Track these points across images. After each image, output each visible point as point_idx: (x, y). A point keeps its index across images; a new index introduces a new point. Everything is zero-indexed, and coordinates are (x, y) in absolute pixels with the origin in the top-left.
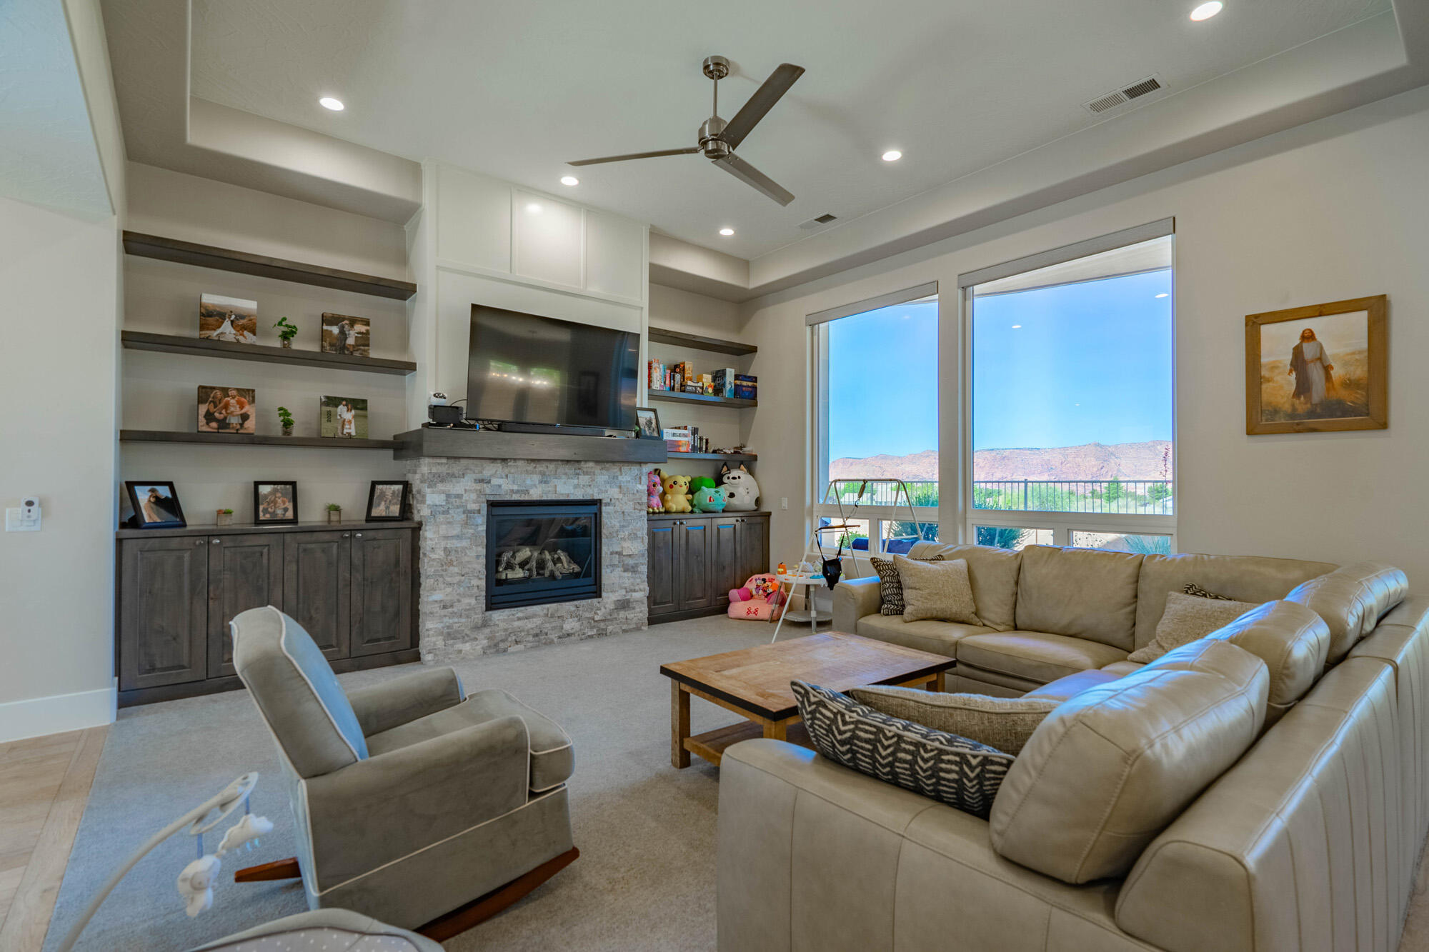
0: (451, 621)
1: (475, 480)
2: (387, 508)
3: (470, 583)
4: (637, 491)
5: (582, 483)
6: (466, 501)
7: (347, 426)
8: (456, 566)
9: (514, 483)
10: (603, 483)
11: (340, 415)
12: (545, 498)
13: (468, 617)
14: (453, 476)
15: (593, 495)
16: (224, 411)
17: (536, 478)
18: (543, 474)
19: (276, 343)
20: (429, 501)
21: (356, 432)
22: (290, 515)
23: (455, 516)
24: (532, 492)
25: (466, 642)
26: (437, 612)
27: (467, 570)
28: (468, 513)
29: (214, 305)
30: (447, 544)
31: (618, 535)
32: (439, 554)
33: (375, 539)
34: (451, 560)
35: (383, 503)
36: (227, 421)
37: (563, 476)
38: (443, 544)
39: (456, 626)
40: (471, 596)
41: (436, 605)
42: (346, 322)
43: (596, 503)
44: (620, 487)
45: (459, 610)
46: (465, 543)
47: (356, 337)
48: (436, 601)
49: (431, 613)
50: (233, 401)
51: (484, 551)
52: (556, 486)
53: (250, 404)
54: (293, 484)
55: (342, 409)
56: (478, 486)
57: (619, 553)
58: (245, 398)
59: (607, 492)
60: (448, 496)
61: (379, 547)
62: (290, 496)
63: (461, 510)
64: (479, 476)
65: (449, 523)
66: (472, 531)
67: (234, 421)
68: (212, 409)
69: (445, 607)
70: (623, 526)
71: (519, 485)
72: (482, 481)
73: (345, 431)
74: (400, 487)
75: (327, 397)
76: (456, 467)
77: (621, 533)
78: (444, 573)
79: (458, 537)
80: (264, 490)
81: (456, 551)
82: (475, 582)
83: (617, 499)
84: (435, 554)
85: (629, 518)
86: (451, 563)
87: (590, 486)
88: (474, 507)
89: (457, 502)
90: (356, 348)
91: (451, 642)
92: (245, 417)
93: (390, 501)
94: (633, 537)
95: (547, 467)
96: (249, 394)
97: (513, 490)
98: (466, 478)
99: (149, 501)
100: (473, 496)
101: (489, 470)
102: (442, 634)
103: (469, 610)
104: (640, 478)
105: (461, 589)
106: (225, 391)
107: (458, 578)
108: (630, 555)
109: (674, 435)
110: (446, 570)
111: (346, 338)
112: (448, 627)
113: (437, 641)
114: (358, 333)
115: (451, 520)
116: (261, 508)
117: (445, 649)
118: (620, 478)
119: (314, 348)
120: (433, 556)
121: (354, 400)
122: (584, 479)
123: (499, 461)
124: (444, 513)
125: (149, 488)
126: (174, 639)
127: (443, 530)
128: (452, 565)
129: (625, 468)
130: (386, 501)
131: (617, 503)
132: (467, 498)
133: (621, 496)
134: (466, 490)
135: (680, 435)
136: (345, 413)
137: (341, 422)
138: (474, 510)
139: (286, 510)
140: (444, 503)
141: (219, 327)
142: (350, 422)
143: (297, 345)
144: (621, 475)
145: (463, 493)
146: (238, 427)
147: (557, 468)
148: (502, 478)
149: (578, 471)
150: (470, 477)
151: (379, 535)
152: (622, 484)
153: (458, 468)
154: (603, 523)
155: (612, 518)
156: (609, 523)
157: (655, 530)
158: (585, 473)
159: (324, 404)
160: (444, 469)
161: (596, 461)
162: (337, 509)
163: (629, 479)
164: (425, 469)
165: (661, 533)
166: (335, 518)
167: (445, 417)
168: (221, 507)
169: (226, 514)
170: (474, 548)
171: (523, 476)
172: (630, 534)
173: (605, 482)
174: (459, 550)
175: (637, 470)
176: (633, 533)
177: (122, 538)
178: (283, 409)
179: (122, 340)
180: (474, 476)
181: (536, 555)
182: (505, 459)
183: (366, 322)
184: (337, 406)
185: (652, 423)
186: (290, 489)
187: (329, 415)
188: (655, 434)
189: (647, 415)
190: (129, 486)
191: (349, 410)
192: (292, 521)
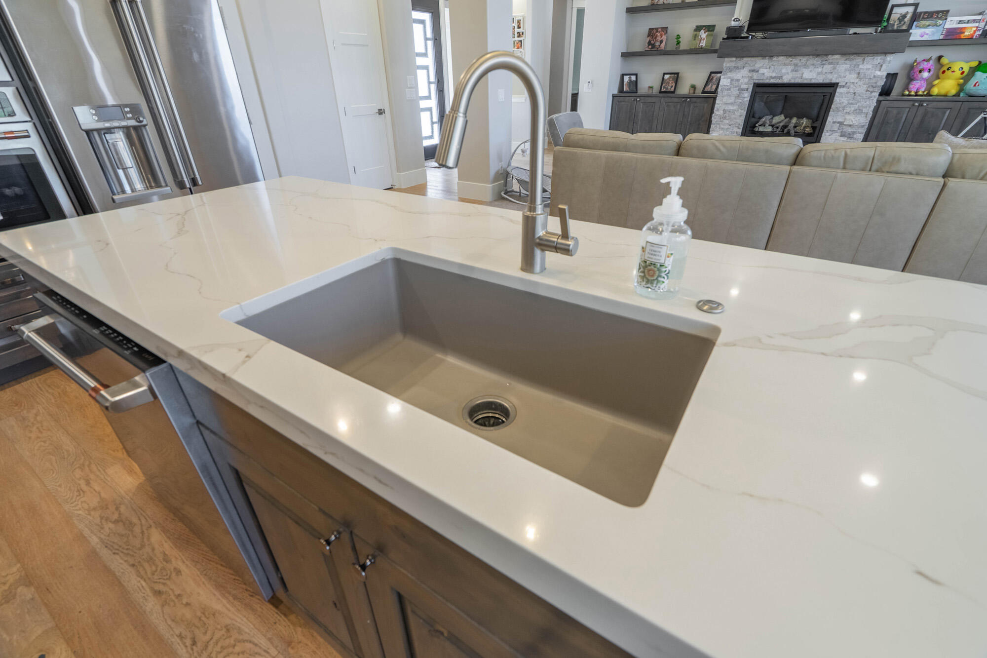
1: (750, 70)
3: (733, 130)
5: (825, 71)
7: (702, 42)
8: (728, 120)
9: (773, 72)
10: (843, 71)
11: (700, 36)
12: (793, 81)
14: (737, 68)
15: (832, 79)
16: (655, 40)
18: (796, 65)
20: (724, 81)
21: (705, 45)
22: (672, 89)
24: (784, 77)
27: (733, 122)
28: (741, 90)
30: (726, 107)
31: (843, 110)
32: (721, 112)
33: (695, 103)
34: (726, 116)
35: (711, 84)
36: (655, 44)
37: (812, 66)
38: (724, 107)
43: (833, 86)
44: (859, 73)
46: (735, 107)
51: (745, 112)
52: (803, 73)
53: (664, 35)
54: (678, 74)
55: (702, 31)
56: (750, 74)
57: (841, 123)
58: (663, 32)
59: (845, 77)
60: (732, 80)
61: (697, 107)
63: (738, 88)
64: (753, 68)
65: (729, 96)
66: (740, 101)
67: (657, 44)
68: (651, 39)
70: (852, 104)
71: (776, 74)
72: (753, 71)
73: (701, 44)
74: (720, 75)
75: (697, 26)
77: (848, 108)
78: (720, 123)
79: (732, 104)
81: (729, 111)
82: (736, 130)
83: (853, 83)
85: (859, 97)
86: (725, 118)
87: (831, 73)
88: (745, 86)
89: (736, 84)
92: (661, 42)
93: (714, 83)
94: (859, 111)
95: (800, 60)
96: (665, 29)
97: (772, 76)
98: (744, 69)
99: (627, 82)
100: (746, 80)
101: (759, 63)
104: (880, 66)
106: (657, 29)
107: (727, 127)
108: (850, 125)
109: (960, 22)
115: (731, 94)
116: (663, 85)
118: (861, 66)
120: (717, 113)
122: (828, 68)
123: (767, 58)
124: (728, 90)
125: (629, 76)
127: (725, 99)
129: (869, 59)
131: (852, 86)
132: (742, 82)
133: (857, 81)
134: (743, 76)
135: (968, 22)
136: (703, 34)
137: (700, 40)
138: (745, 89)
139: (672, 87)
140: (729, 84)
142: (704, 39)
144: (863, 64)
145: (741, 78)
146: (658, 47)
147: (807, 61)
148: (767, 69)
149: (824, 63)
150: (747, 68)
151: (699, 100)
152: (861, 71)
153: (741, 63)
154: (834, 100)
155: (842, 97)
156: (838, 101)
157: (889, 109)
158: (830, 64)
159: (695, 30)
160: (733, 64)
161: (843, 54)
162: (694, 87)
163: (869, 66)
164: (724, 64)
165: (895, 112)
166: (692, 91)
167: (733, 34)
168: (651, 85)
169: (651, 88)
170: (740, 110)
171: (781, 67)
172: (856, 110)
173: (846, 70)
174: (731, 111)
175: (881, 59)
176: (859, 110)
177: (614, 96)
178: (678, 35)
179: (626, 12)
180: (750, 68)
181: (787, 119)
182: (771, 57)
184: (700, 31)
185: (906, 17)
186: (676, 76)
187: (695, 36)
188: (904, 27)
189: (903, 10)
190: (623, 75)
191: (705, 32)
192: (673, 92)
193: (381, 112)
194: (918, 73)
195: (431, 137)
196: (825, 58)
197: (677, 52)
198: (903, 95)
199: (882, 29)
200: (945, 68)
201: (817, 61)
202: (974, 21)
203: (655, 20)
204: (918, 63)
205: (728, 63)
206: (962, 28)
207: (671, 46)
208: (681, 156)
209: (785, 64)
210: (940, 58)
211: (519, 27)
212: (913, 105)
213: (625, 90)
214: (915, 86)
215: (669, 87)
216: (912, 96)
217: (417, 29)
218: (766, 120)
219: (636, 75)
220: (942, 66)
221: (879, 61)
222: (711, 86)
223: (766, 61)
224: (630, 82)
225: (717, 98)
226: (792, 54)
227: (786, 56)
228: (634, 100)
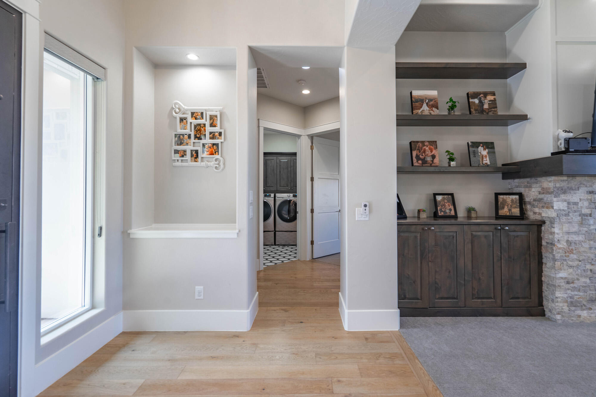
0: (573, 293)
1: (587, 192)
2: (510, 210)
3: (585, 267)
6: (581, 207)
7: (485, 159)
8: (575, 254)
11: (480, 153)
13: (585, 292)
14: (571, 189)
16: (424, 154)
19: (446, 113)
20: (560, 205)
21: (490, 163)
22: (453, 213)
23: (574, 218)
25: (584, 310)
26: (563, 286)
27: (584, 257)
29: (418, 96)
30: (568, 238)
32: (563, 245)
33: (515, 231)
34: (572, 249)
35: (506, 207)
36: (426, 160)
38: (566, 238)
39: (576, 298)
40: (586, 277)
41: (562, 281)
42: (482, 95)
45: (578, 286)
46: (581, 238)
47: (489, 103)
48: (562, 278)
49: (559, 286)
50: (427, 148)
53: (435, 149)
54: (452, 195)
55: (481, 149)
56: (589, 197)
58: (433, 146)
60: (569, 203)
62: (451, 202)
63: (577, 214)
64: (590, 189)
65: (570, 222)
66: (585, 229)
67: (429, 159)
68: (419, 154)
69: (568, 283)
73: (484, 162)
74: (517, 197)
75: (472, 143)
76: (574, 182)
78: (567, 258)
79: (575, 233)
80: (439, 198)
81: (575, 243)
82: (588, 267)
84: (560, 244)
86: (571, 252)
88: (588, 211)
89: (575, 208)
90: (490, 110)
91: (573, 308)
92: (434, 157)
93: (511, 206)
96: (434, 143)
98: (580, 190)
100: (586, 204)
102: (567, 302)
103: (585, 287)
105: (579, 270)
106: (423, 142)
107: (576, 263)
110: (568, 256)
111: (483, 105)
112: (571, 297)
113: (564, 306)
114: (489, 101)
115: (571, 221)
116: (438, 208)
117: (569, 313)
120: (559, 246)
121: (486, 143)
124: (566, 215)
126: (414, 282)
127: (566, 227)
128: (573, 253)
130: (508, 206)
132: (582, 205)
134: (580, 199)
136: (483, 152)
137: (481, 157)
138: (587, 214)
139: (450, 210)
140: (566, 209)
141: (421, 107)
142: (486, 156)
143: (457, 112)
145: (579, 201)
146: (431, 162)
150: (583, 190)
151: (518, 228)
153: (575, 183)
159: (472, 146)
160: (564, 184)
169: (419, 213)
170: (587, 241)
174: (577, 242)
178: (449, 151)
180: (587, 189)
183: (493, 94)
184: (478, 147)
186: (451, 198)
187: (474, 153)
191: (484, 149)
192: (456, 217)
205: (557, 182)
211: (212, 125)
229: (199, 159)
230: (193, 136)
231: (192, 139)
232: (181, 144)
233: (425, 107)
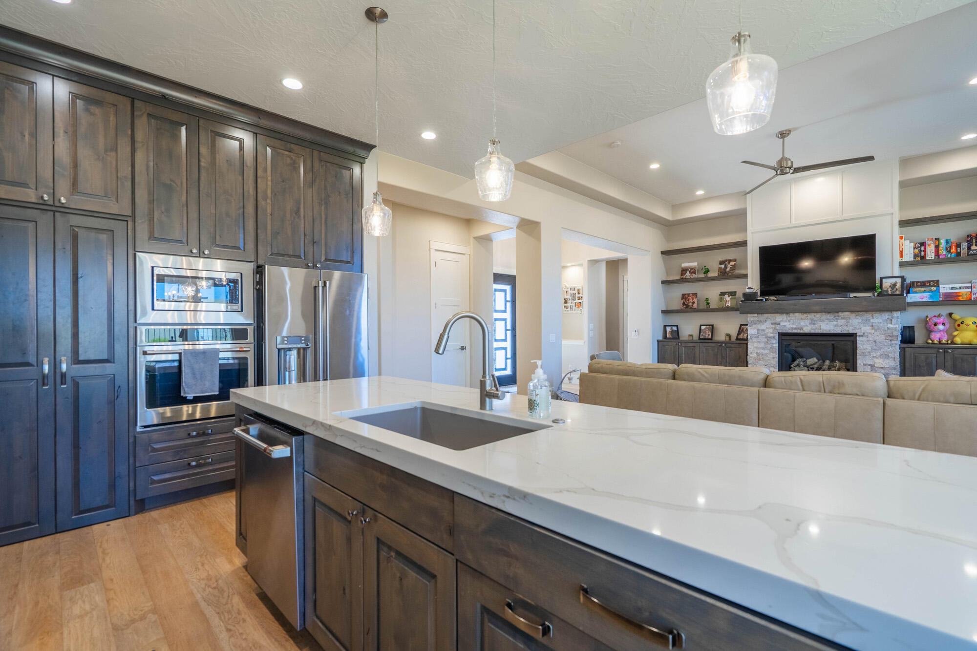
4: (888, 328)
5: (840, 324)
7: (727, 303)
8: (762, 361)
9: (793, 324)
10: (857, 324)
11: (725, 299)
12: (813, 332)
14: (761, 321)
15: (849, 330)
16: (688, 301)
17: (807, 322)
18: (812, 320)
19: (702, 276)
20: (751, 331)
21: (730, 305)
22: (710, 337)
23: (762, 339)
24: (805, 329)
27: (768, 363)
28: (769, 338)
29: (685, 266)
30: (758, 351)
31: (870, 354)
32: (754, 355)
33: (730, 347)
35: (742, 333)
37: (827, 320)
38: (756, 351)
42: (728, 262)
43: (853, 336)
44: (872, 326)
46: (766, 351)
47: (730, 267)
50: (690, 298)
51: (777, 355)
52: (821, 325)
53: (695, 298)
54: (712, 325)
55: (726, 296)
56: (773, 326)
57: (872, 366)
59: (861, 329)
60: (758, 330)
61: (732, 350)
63: (765, 336)
64: (774, 321)
65: (758, 342)
66: (770, 346)
67: (690, 304)
68: (685, 301)
70: (875, 350)
71: (797, 326)
72: (775, 324)
73: (727, 305)
75: (721, 292)
77: (874, 353)
78: (756, 363)
79: (763, 348)
80: (703, 328)
81: (762, 354)
82: (772, 369)
83: (870, 333)
85: (881, 345)
86: (760, 359)
87: (847, 325)
88: (772, 335)
89: (763, 333)
90: (730, 271)
92: (693, 303)
93: (745, 332)
94: (886, 356)
95: (815, 316)
96: (695, 295)
97: (793, 327)
98: (767, 322)
99: (670, 331)
100: (771, 330)
101: (779, 318)
104: (891, 320)
106: (688, 294)
108: (882, 368)
109: (952, 288)
110: (757, 362)
111: (727, 268)
114: (731, 265)
115: (760, 341)
116: (701, 334)
118: (872, 321)
119: (716, 274)
120: (751, 356)
122: (841, 322)
123: (784, 314)
124: (756, 337)
125: (670, 327)
127: (756, 345)
129: (877, 315)
131: (870, 335)
132: (768, 331)
133: (873, 331)
134: (767, 328)
135: (960, 288)
136: (727, 298)
137: (725, 301)
138: (772, 337)
139: (709, 335)
140: (756, 333)
141: (686, 273)
142: (729, 301)
143: (710, 275)
144: (873, 318)
146: (692, 306)
147: (821, 316)
148: (786, 322)
149: (837, 318)
150: (769, 322)
151: (733, 345)
152: (874, 324)
153: (763, 318)
154: (858, 347)
155: (864, 344)
156: (862, 347)
157: (916, 355)
158: (842, 318)
159: (720, 295)
160: (756, 319)
161: (852, 311)
162: (729, 335)
163: (881, 321)
164: (748, 319)
165: (923, 357)
166: (727, 338)
167: (749, 297)
168: (690, 334)
169: (691, 335)
170: (772, 354)
171: (799, 321)
172: (882, 355)
173: (859, 323)
174: (764, 354)
175: (888, 315)
176: (885, 354)
177: (658, 342)
178: (707, 299)
179: (662, 283)
180: (771, 322)
181: (821, 361)
182: (787, 313)
183: (735, 260)
184: (724, 296)
185: (896, 285)
186: (712, 328)
187: (721, 300)
188: (898, 293)
189: (893, 281)
190: (665, 327)
191: (729, 296)
192: (711, 339)
193: (463, 348)
194: (933, 326)
195: (505, 369)
196: (836, 314)
197: (707, 309)
198: (929, 343)
199: (878, 294)
200: (959, 322)
201: (830, 316)
202: (966, 288)
203: (687, 289)
204: (931, 319)
205: (751, 318)
206: (957, 293)
207: (703, 306)
208: (676, 380)
209: (802, 319)
210: (950, 314)
211: (579, 293)
212: (938, 351)
213: (668, 337)
214: (935, 337)
215: (707, 336)
216: (936, 344)
217: (500, 297)
218: (800, 362)
219: (677, 326)
220: (956, 320)
221: (887, 317)
222: (743, 335)
223: (784, 317)
224: (672, 332)
225: (748, 344)
226: (806, 311)
227: (801, 313)
228: (676, 344)
229: (574, 309)
230: (571, 299)
231: (571, 301)
232: (567, 303)
233: (688, 274)
